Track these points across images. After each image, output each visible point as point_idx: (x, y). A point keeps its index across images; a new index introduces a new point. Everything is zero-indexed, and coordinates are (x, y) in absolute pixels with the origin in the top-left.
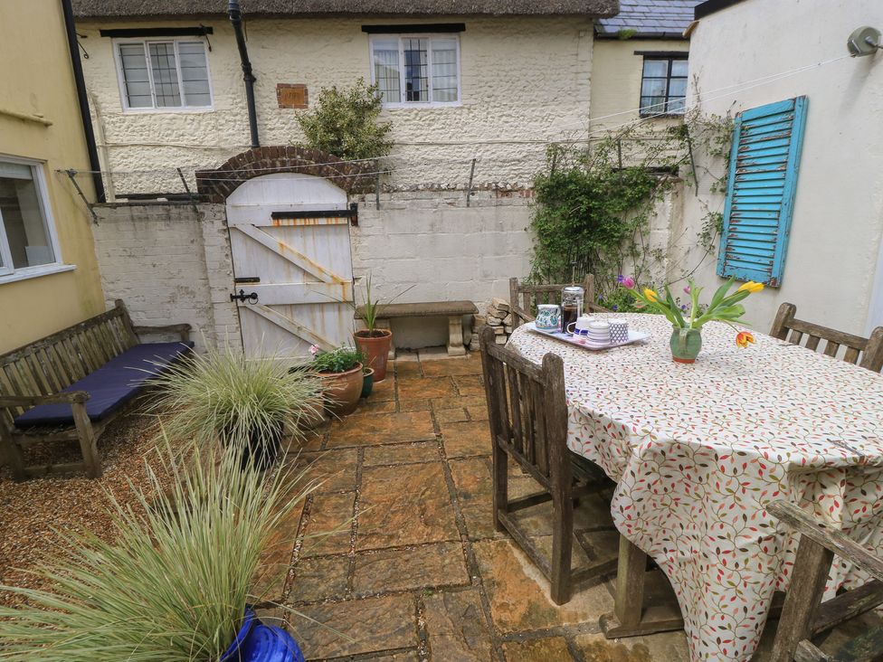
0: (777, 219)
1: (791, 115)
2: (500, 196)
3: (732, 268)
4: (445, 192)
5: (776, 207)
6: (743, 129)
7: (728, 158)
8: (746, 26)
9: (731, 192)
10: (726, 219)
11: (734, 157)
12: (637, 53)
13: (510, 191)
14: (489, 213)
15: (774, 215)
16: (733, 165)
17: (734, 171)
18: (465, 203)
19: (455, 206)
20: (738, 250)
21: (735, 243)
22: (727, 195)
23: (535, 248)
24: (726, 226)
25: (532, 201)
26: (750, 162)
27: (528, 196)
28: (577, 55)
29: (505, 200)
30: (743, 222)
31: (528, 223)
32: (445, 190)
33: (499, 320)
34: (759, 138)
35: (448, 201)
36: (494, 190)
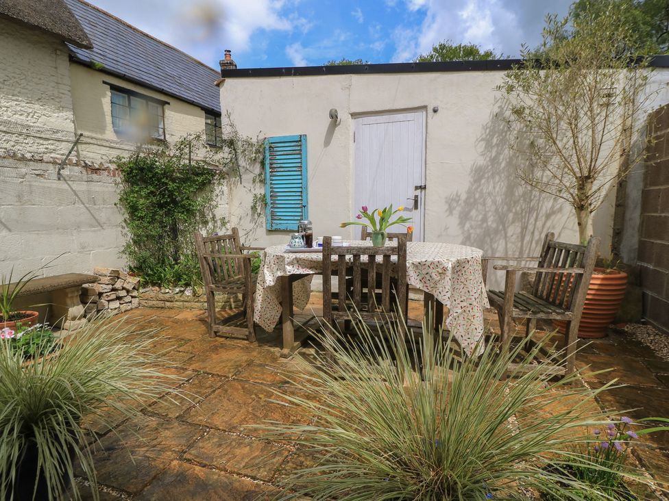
0: (301, 196)
1: (299, 143)
2: (90, 173)
3: (277, 224)
4: (31, 163)
5: (300, 190)
6: (270, 147)
7: (263, 164)
8: (261, 91)
9: (268, 182)
10: (268, 197)
11: (268, 162)
12: (104, 82)
13: (98, 169)
14: (81, 187)
15: (299, 194)
16: (267, 167)
17: (268, 170)
18: (55, 176)
19: (45, 178)
20: (278, 214)
21: (276, 210)
22: (265, 184)
23: (125, 221)
24: (269, 201)
25: (119, 180)
26: (279, 165)
27: (114, 176)
28: (56, 68)
29: (95, 176)
30: (279, 198)
31: (116, 199)
32: (31, 160)
33: (110, 287)
34: (282, 153)
35: (37, 172)
36: (84, 167)
